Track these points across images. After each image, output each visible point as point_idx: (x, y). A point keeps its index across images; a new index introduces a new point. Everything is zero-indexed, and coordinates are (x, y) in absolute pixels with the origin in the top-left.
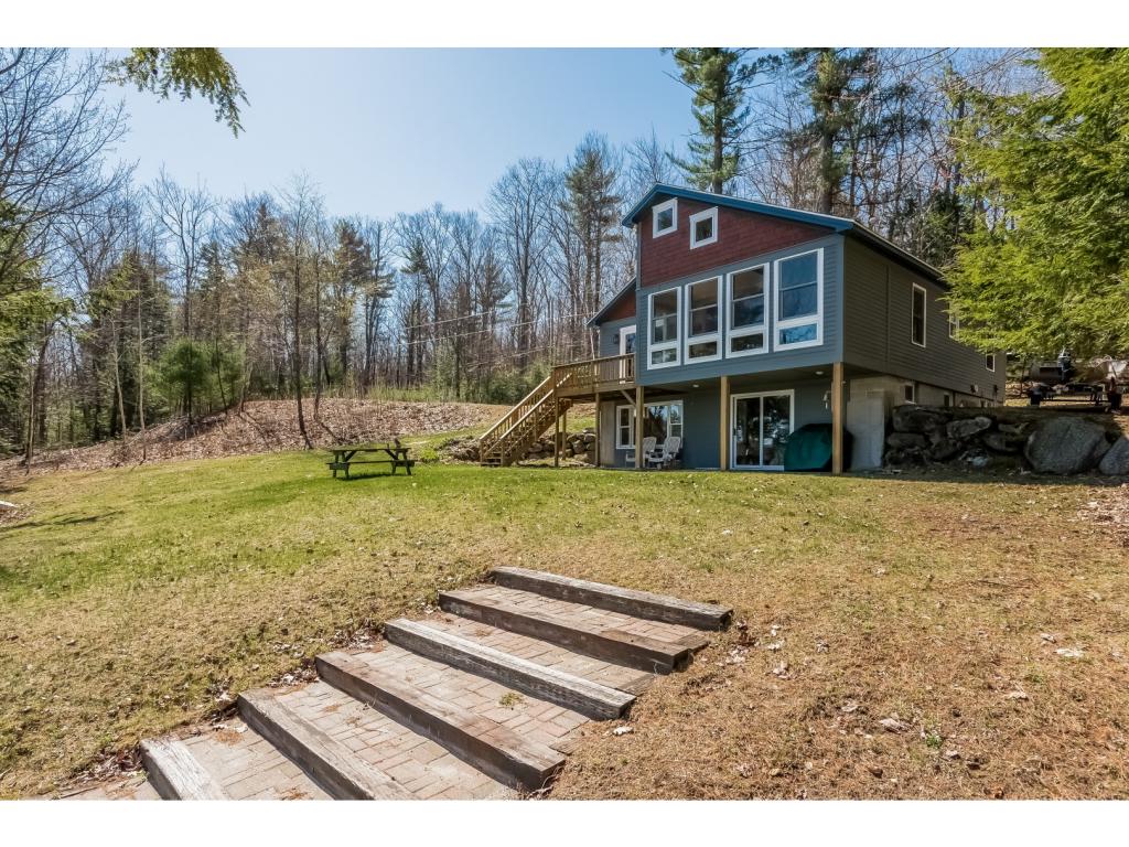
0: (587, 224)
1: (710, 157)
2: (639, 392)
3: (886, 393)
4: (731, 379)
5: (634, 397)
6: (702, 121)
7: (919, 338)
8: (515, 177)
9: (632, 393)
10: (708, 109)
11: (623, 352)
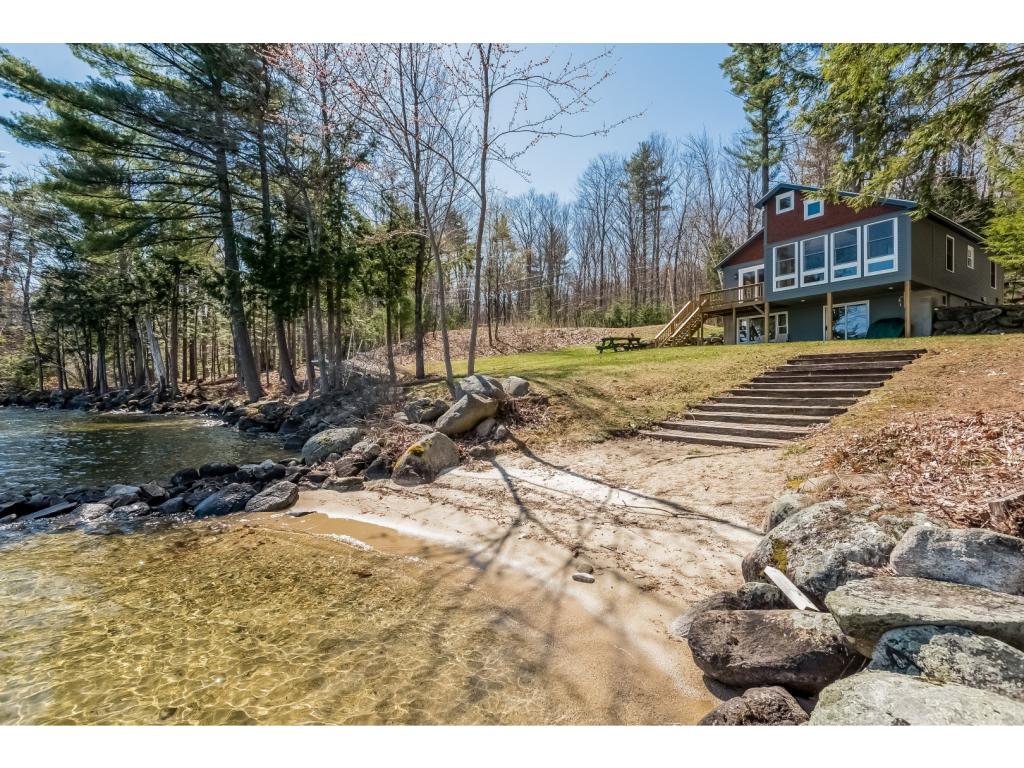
0: (642, 200)
1: (759, 148)
2: (767, 306)
3: (932, 299)
4: (833, 294)
5: (763, 310)
6: (753, 124)
7: (950, 267)
8: (596, 167)
9: (762, 307)
10: (757, 115)
11: (741, 284)
